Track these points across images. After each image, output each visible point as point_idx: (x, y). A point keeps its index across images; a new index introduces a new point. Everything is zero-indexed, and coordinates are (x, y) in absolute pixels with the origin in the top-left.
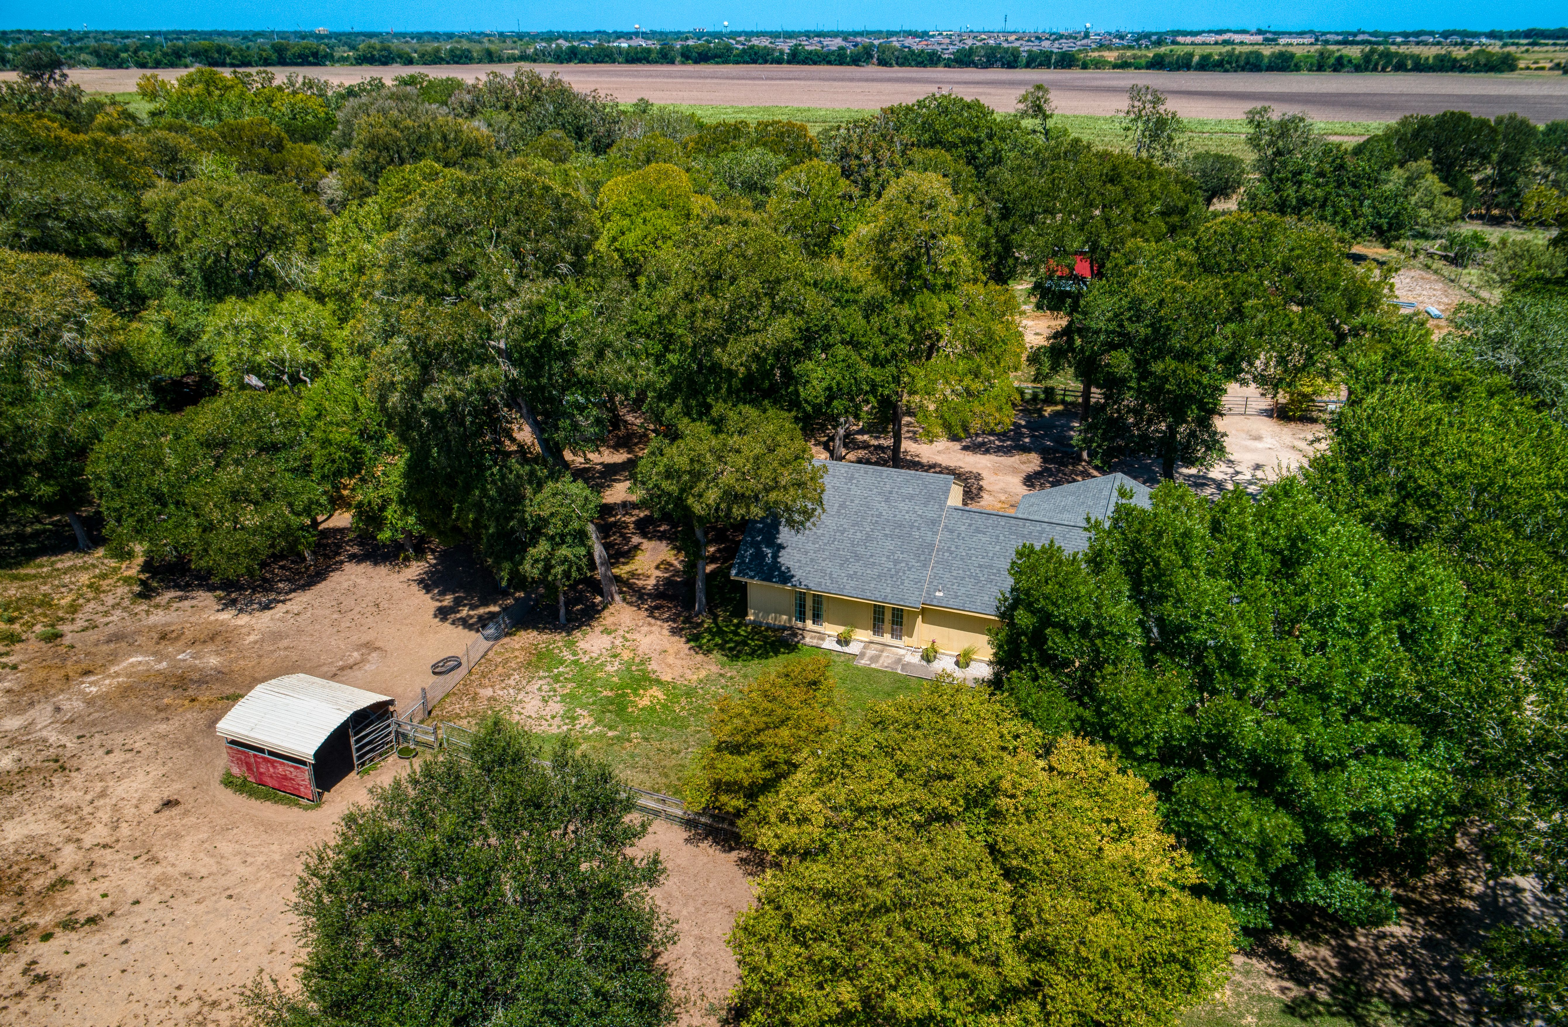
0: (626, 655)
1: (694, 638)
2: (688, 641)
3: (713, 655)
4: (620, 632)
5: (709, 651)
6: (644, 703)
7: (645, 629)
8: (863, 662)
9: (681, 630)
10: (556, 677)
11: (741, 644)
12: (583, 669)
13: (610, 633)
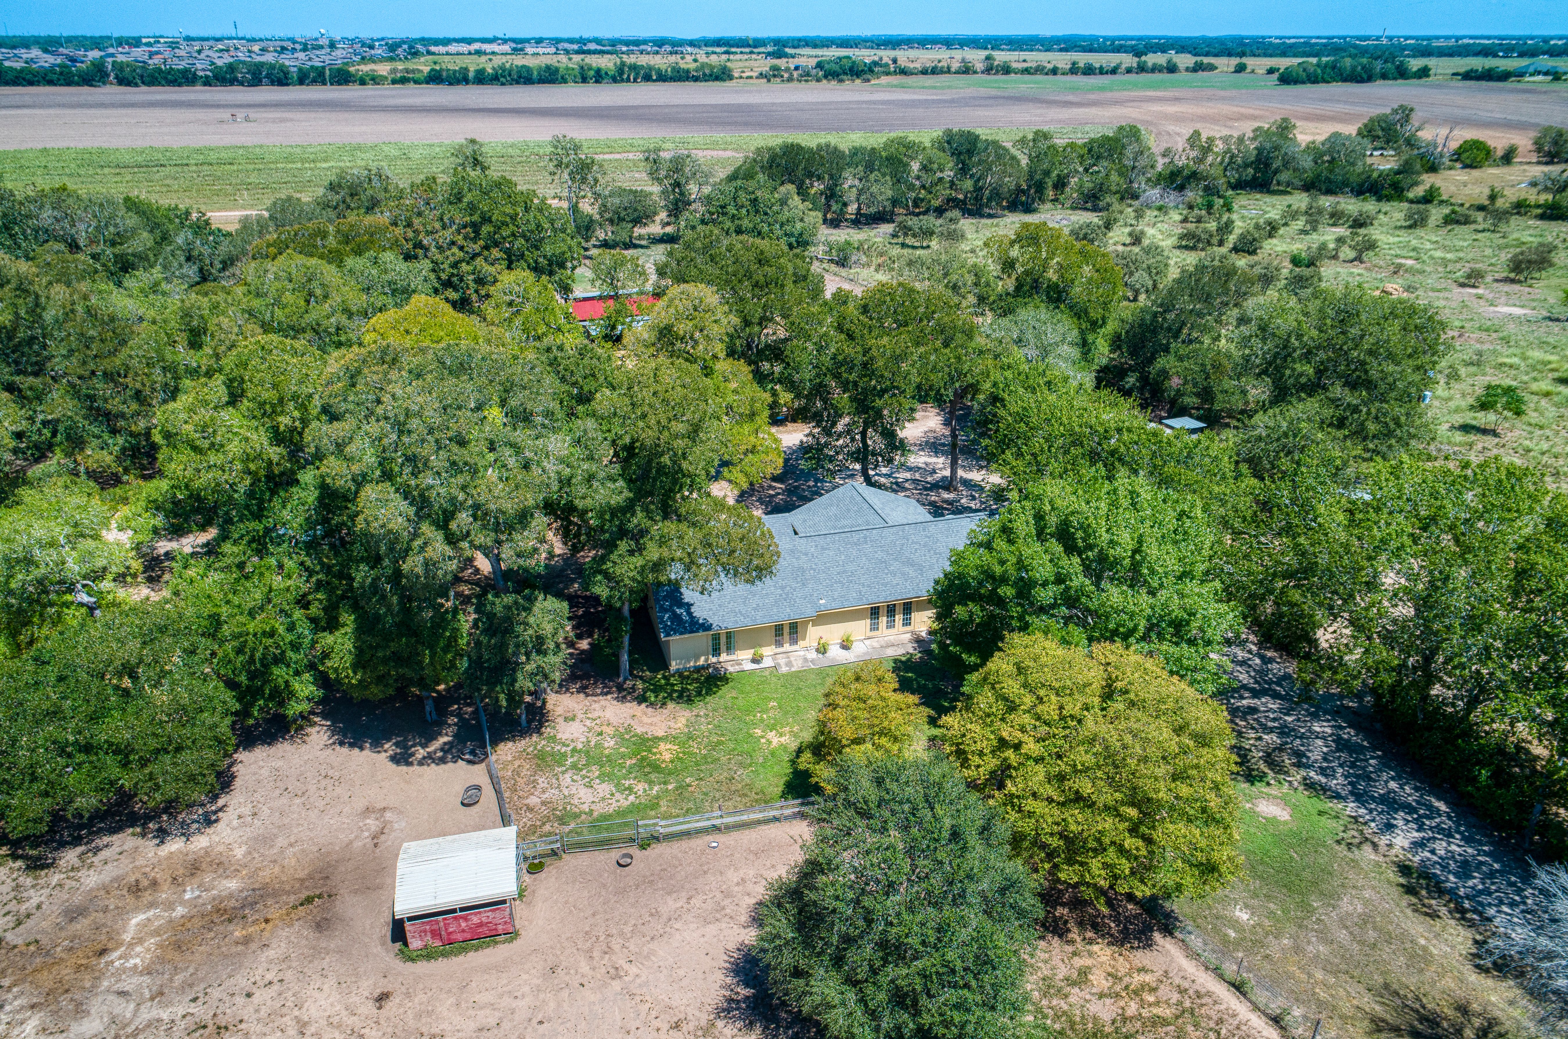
0: (610, 730)
1: (642, 699)
2: (640, 703)
3: (671, 705)
4: (580, 716)
5: (664, 704)
6: (667, 756)
7: (596, 706)
8: (784, 669)
9: (624, 697)
10: (574, 767)
11: (683, 690)
12: (587, 753)
13: (573, 719)
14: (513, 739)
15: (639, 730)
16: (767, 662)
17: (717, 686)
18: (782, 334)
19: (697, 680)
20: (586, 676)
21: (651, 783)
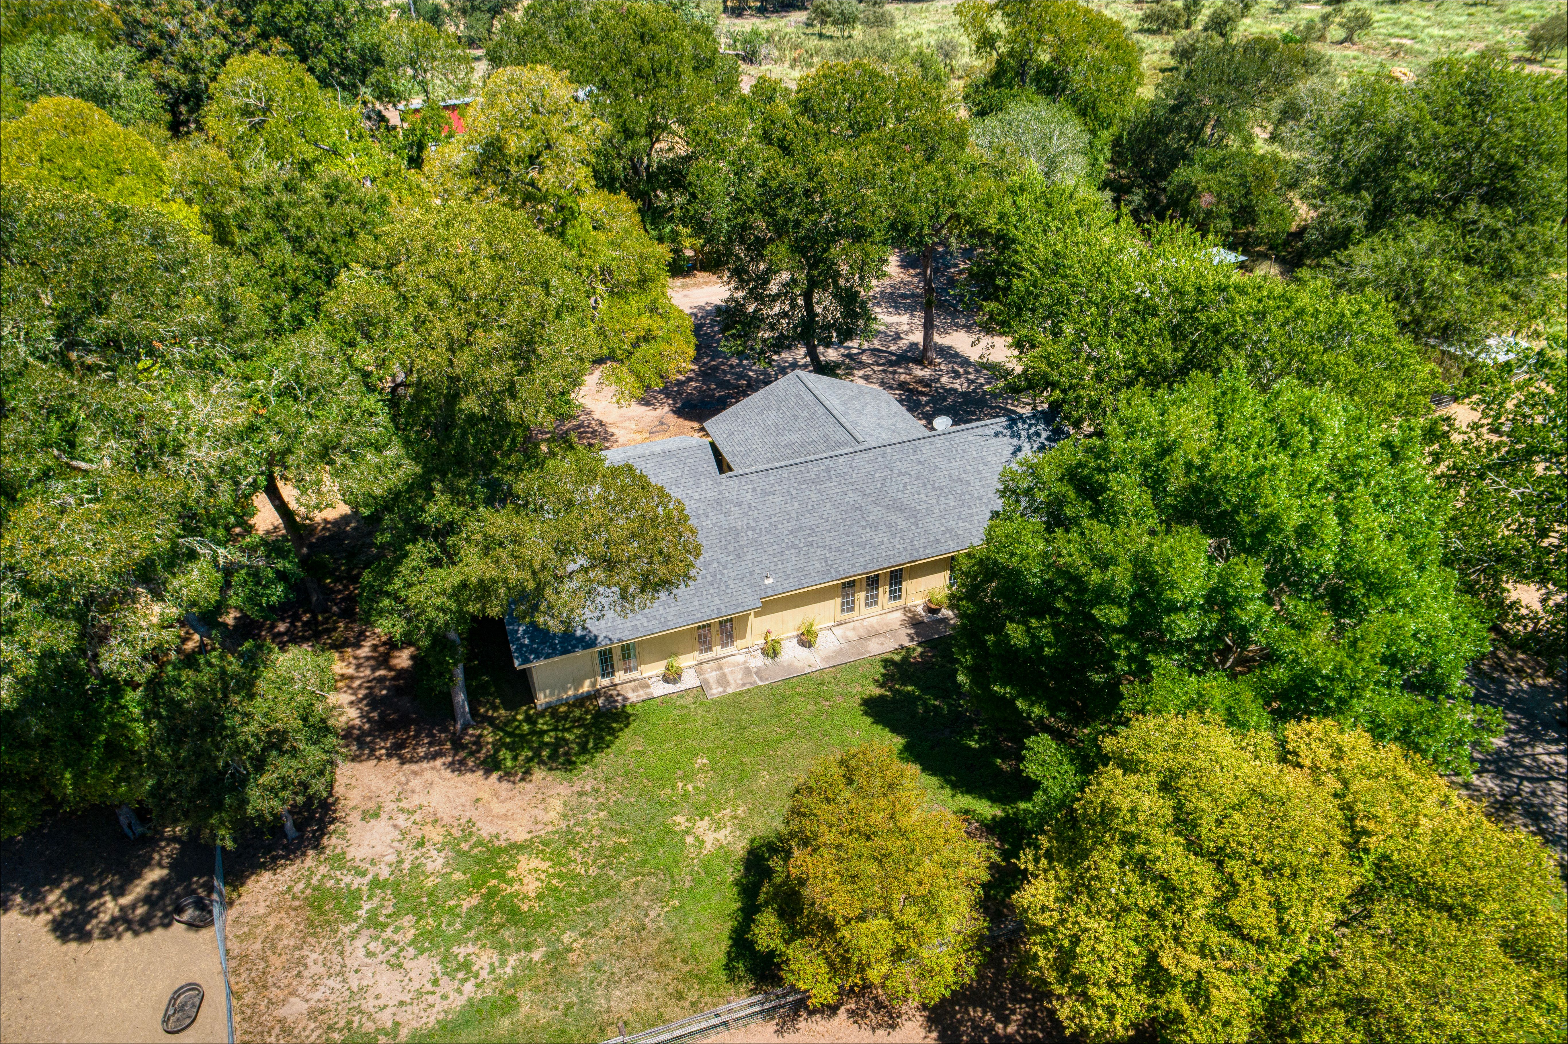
1: (491, 765)
2: (488, 773)
3: (539, 774)
4: (390, 807)
5: (528, 772)
6: (532, 886)
7: (416, 783)
8: (716, 691)
9: (462, 762)
10: (373, 921)
11: (560, 742)
12: (396, 887)
13: (376, 815)
14: (272, 865)
15: (486, 830)
16: (689, 680)
17: (612, 732)
18: (682, 149)
19: (579, 722)
20: (402, 724)
21: (502, 948)
